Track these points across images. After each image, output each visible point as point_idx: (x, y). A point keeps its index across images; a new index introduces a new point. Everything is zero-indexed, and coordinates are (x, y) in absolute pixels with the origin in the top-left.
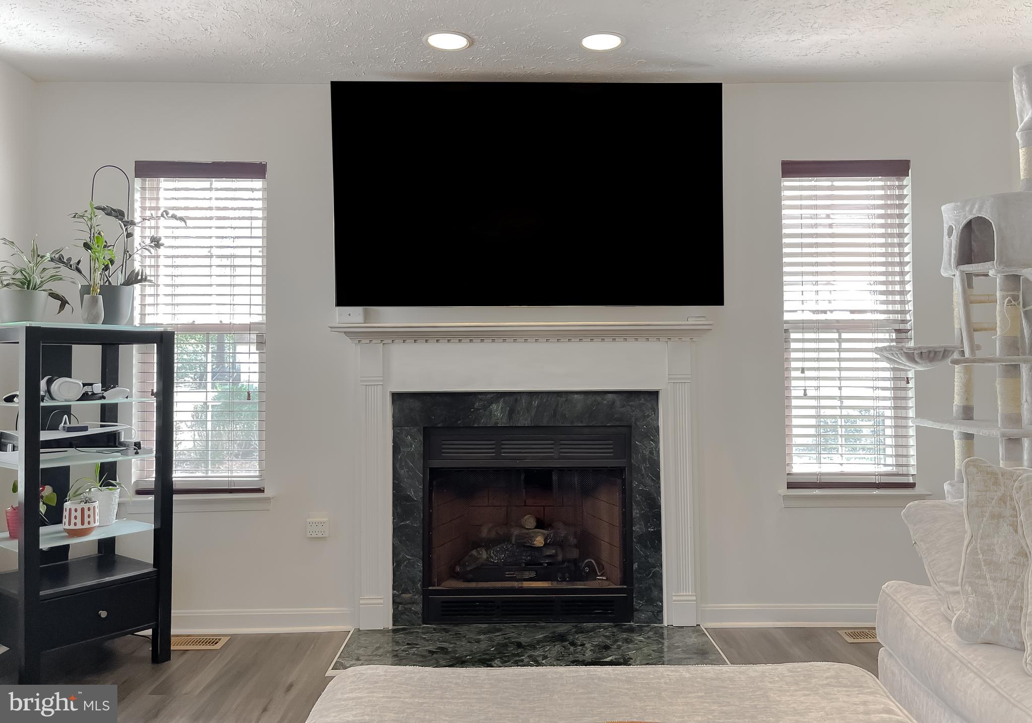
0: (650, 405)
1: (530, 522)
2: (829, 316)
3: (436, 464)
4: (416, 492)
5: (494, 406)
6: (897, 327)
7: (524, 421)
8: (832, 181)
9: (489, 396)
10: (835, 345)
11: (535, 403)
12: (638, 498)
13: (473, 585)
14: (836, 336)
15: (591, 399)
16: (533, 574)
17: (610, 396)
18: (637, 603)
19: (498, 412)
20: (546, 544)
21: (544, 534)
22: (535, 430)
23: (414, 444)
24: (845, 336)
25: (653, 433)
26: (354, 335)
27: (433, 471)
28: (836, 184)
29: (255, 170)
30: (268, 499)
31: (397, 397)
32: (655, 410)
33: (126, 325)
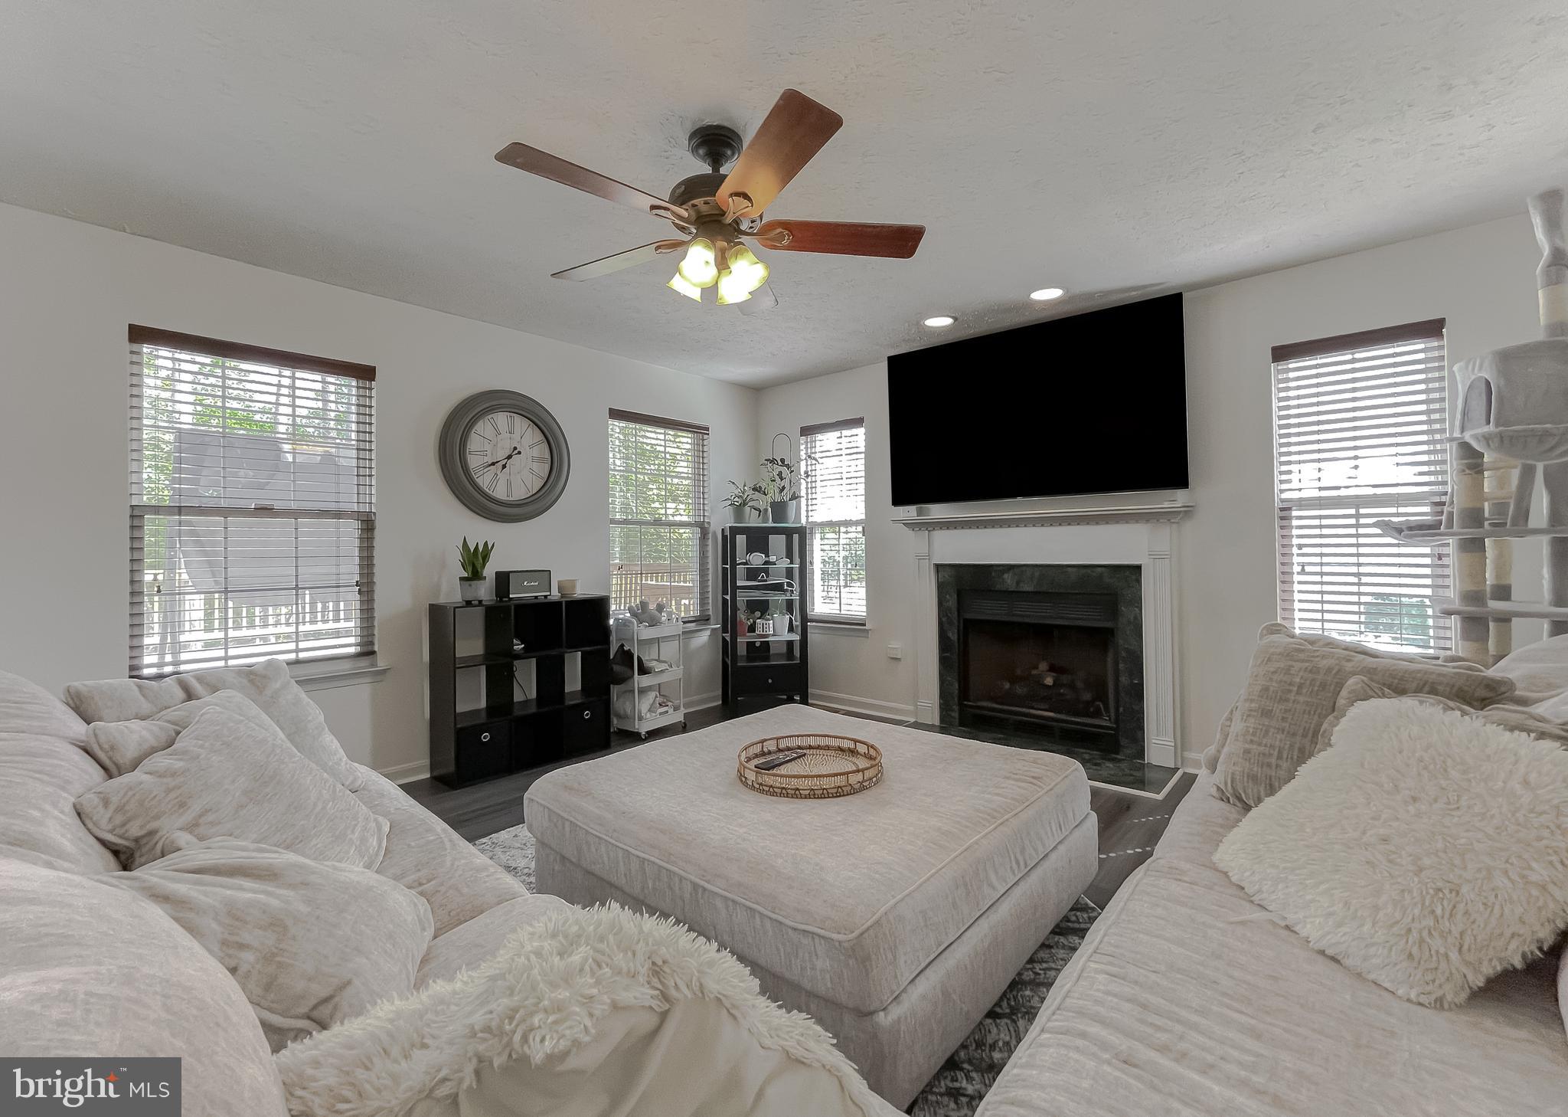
0: (1134, 577)
1: (1043, 666)
2: (1343, 492)
3: (969, 616)
4: (953, 636)
5: (1006, 576)
6: (1437, 499)
7: (1027, 587)
8: (1353, 354)
9: (1001, 568)
10: (1353, 521)
11: (1037, 574)
12: (1124, 654)
13: (1005, 707)
14: (1352, 511)
15: (1083, 571)
16: (1047, 707)
17: (1099, 569)
18: (1123, 741)
19: (1009, 581)
20: (1054, 685)
21: (1053, 676)
22: (1037, 595)
23: (952, 602)
24: (1362, 511)
25: (1137, 602)
26: (911, 525)
27: (966, 621)
28: (1357, 356)
29: (857, 422)
30: (867, 631)
31: (939, 567)
32: (1139, 581)
33: (793, 523)
